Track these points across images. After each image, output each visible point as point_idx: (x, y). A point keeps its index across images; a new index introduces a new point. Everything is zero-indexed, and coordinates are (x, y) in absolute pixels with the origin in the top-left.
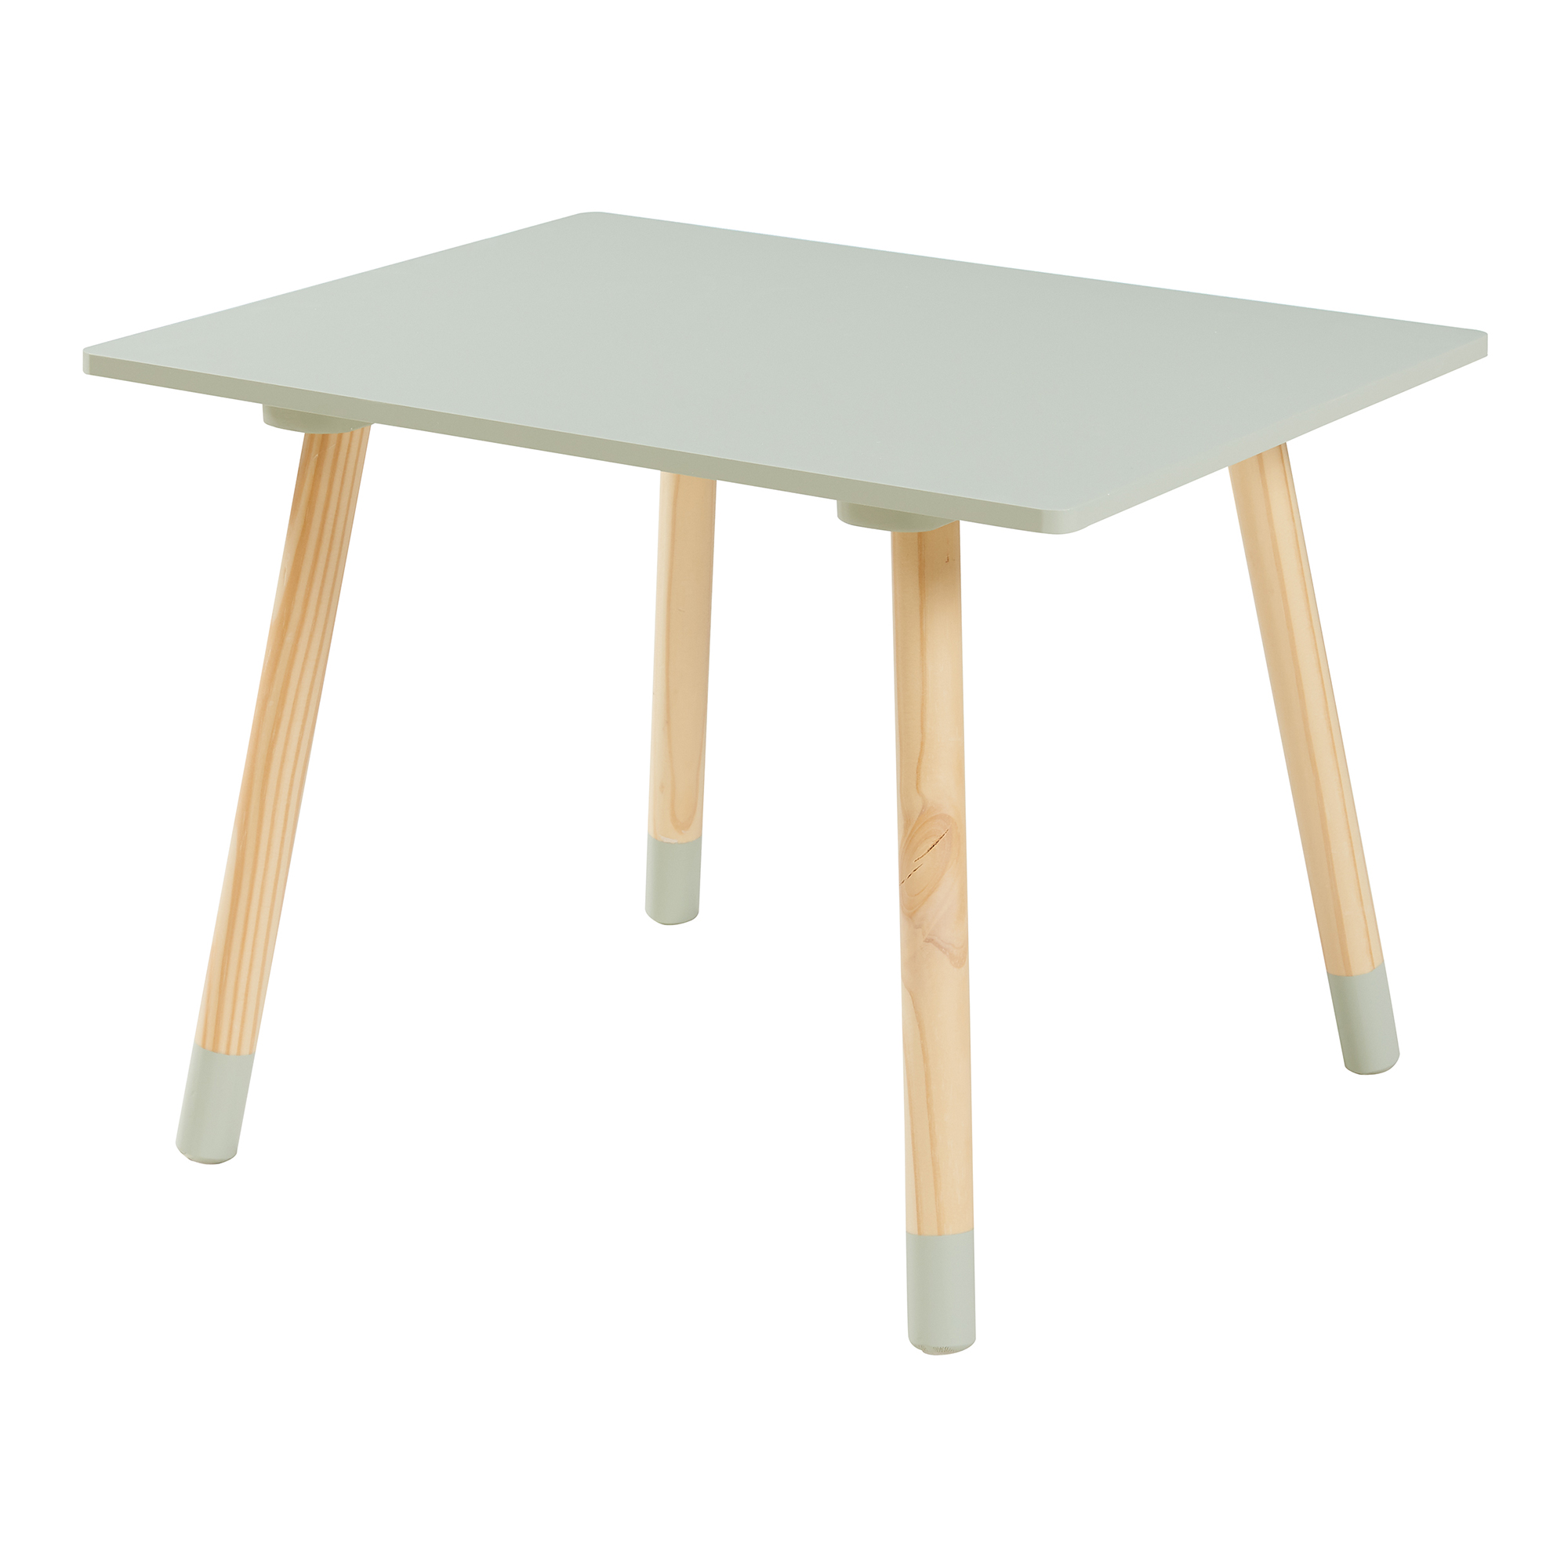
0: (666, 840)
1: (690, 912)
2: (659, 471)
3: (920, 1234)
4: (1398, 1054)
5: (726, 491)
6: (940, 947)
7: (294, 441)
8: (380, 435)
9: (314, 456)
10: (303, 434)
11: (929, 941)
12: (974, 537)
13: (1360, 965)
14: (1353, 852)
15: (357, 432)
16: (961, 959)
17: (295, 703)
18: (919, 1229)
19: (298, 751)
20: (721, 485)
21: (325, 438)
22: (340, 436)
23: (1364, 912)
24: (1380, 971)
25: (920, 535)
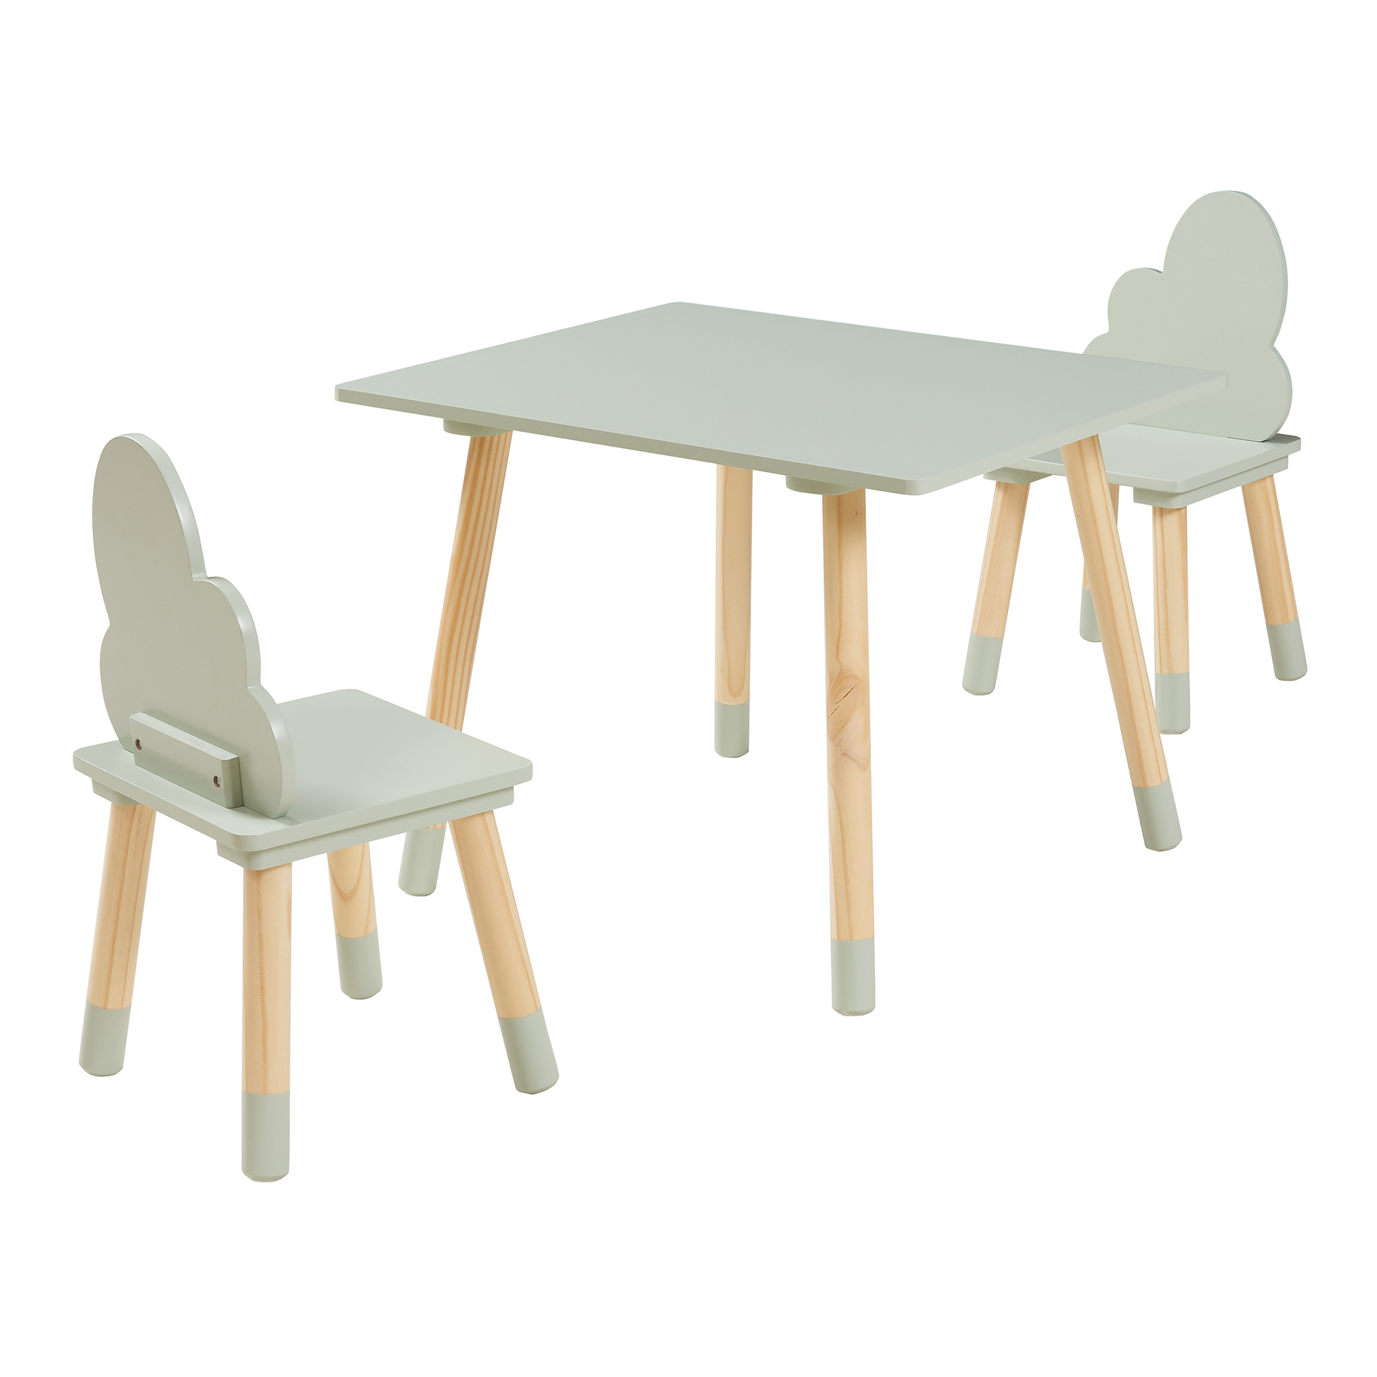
0: (727, 703)
1: (745, 750)
2: (715, 465)
3: (838, 940)
4: (1180, 838)
5: (757, 475)
6: (851, 758)
7: (464, 442)
8: (519, 439)
9: (476, 451)
10: (470, 437)
11: (844, 754)
12: (874, 500)
13: (1153, 781)
14: (1147, 708)
15: (503, 435)
16: (865, 766)
17: (466, 607)
18: (838, 937)
19: (469, 637)
20: (754, 471)
21: (483, 439)
22: (492, 438)
23: (1155, 747)
24: (1167, 784)
25: (839, 497)
